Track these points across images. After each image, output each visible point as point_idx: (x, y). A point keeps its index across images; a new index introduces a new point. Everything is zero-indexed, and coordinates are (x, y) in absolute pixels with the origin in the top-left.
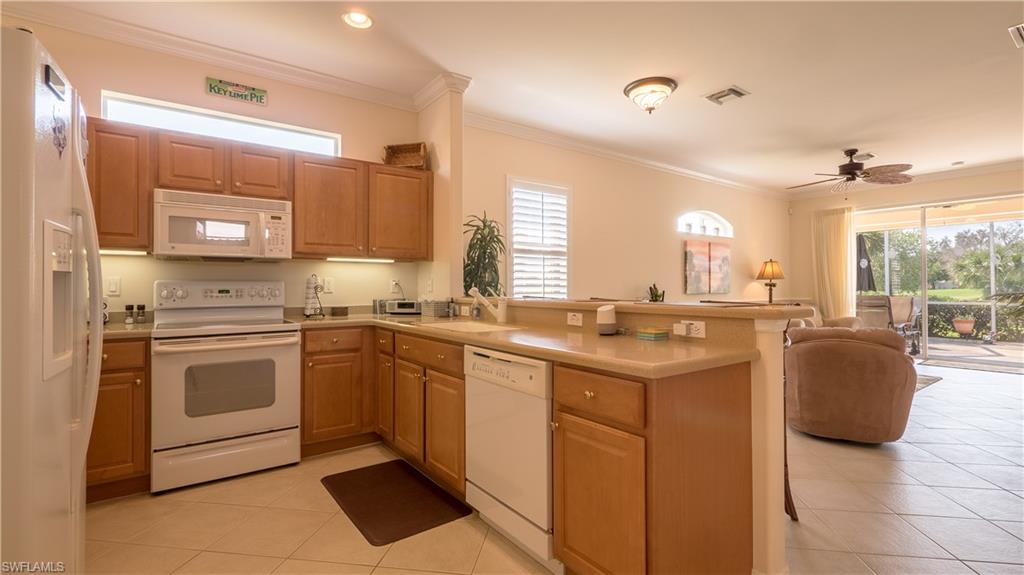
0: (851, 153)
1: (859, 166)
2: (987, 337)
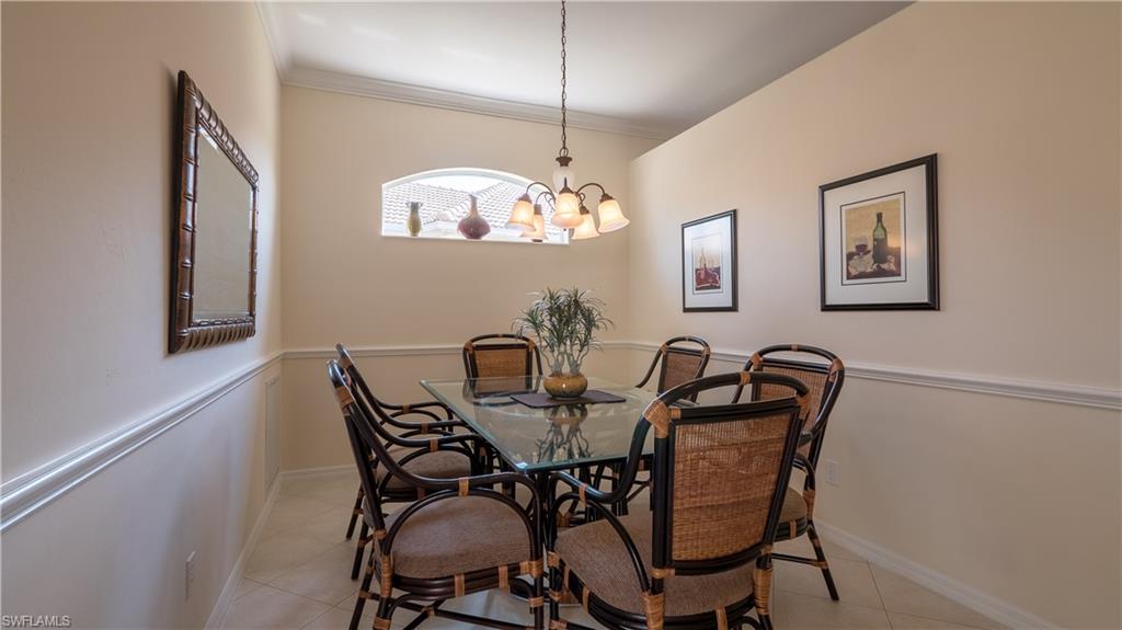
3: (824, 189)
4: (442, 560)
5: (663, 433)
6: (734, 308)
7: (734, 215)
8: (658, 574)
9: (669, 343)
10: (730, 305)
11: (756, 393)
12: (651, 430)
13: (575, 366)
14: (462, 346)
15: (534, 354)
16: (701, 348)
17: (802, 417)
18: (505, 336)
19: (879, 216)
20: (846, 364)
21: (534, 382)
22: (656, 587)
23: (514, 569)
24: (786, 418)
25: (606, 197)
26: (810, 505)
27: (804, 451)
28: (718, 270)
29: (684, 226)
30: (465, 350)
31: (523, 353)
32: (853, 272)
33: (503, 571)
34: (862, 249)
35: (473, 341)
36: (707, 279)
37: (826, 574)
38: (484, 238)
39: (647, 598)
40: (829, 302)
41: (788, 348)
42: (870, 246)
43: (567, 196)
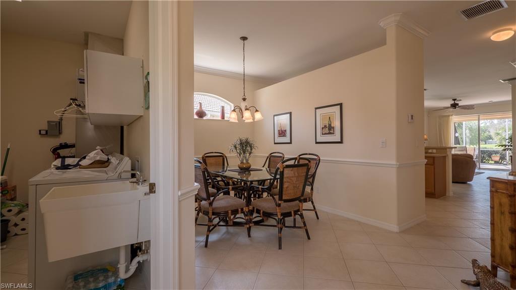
0: (454, 100)
1: (457, 104)
2: (505, 163)
3: (316, 108)
4: (225, 207)
5: (282, 170)
6: (291, 143)
7: (290, 113)
8: (280, 202)
9: (271, 154)
10: (289, 142)
11: (298, 162)
12: (279, 170)
13: (247, 160)
14: (201, 156)
15: (225, 159)
16: (281, 155)
17: (309, 167)
18: (215, 153)
19: (330, 118)
20: (321, 159)
21: (225, 167)
22: (279, 205)
23: (242, 209)
24: (306, 167)
25: (257, 111)
26: (312, 195)
27: (311, 180)
28: (285, 131)
29: (274, 116)
30: (203, 157)
31: (221, 158)
32: (324, 133)
33: (240, 210)
34: (325, 126)
35: (205, 154)
36: (282, 133)
37: (316, 212)
38: (204, 118)
39: (277, 208)
40: (317, 141)
41: (306, 154)
42: (327, 126)
43: (247, 111)
